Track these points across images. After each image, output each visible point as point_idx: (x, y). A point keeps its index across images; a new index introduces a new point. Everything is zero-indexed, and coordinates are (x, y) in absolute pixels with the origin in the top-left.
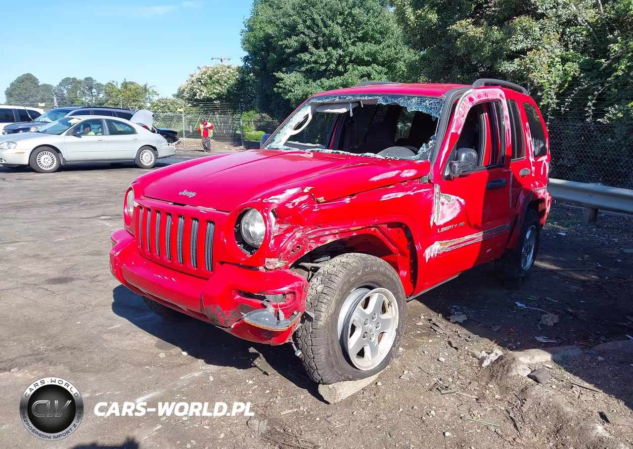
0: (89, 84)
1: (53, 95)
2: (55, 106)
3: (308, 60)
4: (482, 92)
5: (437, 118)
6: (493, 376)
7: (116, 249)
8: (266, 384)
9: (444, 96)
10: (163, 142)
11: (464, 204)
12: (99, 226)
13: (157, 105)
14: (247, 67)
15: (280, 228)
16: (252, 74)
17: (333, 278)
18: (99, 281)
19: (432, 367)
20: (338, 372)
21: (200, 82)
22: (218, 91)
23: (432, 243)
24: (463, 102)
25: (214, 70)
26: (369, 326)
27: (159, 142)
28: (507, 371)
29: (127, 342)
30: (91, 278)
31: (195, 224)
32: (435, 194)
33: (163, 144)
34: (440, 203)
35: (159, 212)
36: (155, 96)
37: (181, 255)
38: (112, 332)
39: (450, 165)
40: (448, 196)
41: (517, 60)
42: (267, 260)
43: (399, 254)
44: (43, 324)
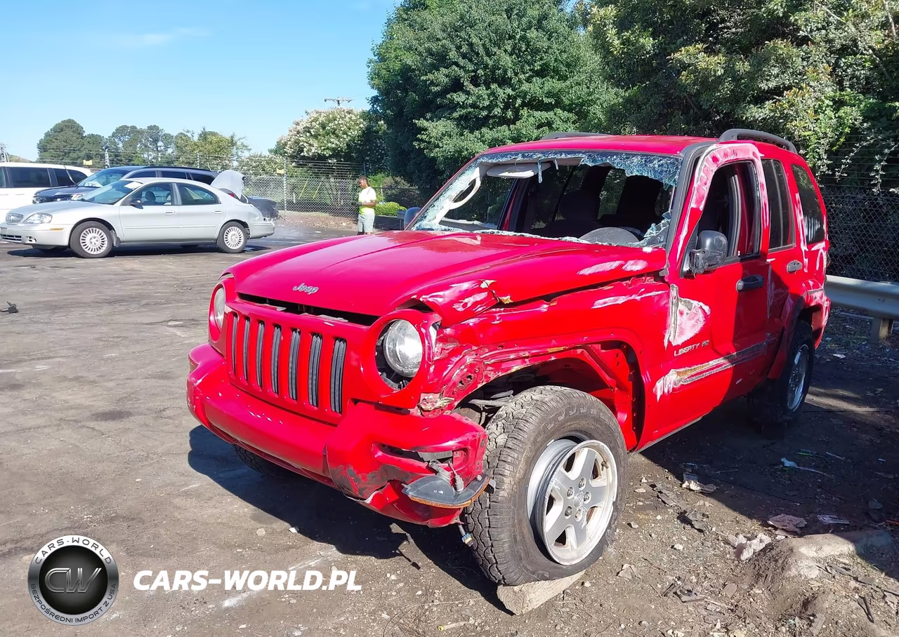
0: (154, 134)
1: (104, 150)
2: (107, 165)
3: (463, 102)
4: (729, 148)
5: (671, 186)
6: (759, 575)
7: (197, 375)
8: (416, 580)
9: (681, 155)
10: (256, 216)
11: (708, 313)
12: (166, 336)
13: (247, 164)
14: (375, 111)
15: (443, 349)
16: (382, 122)
17: (521, 425)
18: (169, 418)
19: (665, 558)
20: (528, 567)
21: (309, 132)
22: (334, 146)
23: (667, 373)
24: (705, 163)
25: (328, 116)
26: (574, 497)
27: (250, 215)
28: (783, 569)
29: (210, 511)
30: (156, 413)
31: (317, 341)
32: (671, 299)
33: (256, 218)
34: (678, 312)
35: (262, 322)
36: (246, 151)
37: (294, 386)
38: (187, 494)
39: (690, 255)
40: (689, 302)
41: (768, 104)
42: (423, 396)
43: (616, 389)
44: (87, 480)
